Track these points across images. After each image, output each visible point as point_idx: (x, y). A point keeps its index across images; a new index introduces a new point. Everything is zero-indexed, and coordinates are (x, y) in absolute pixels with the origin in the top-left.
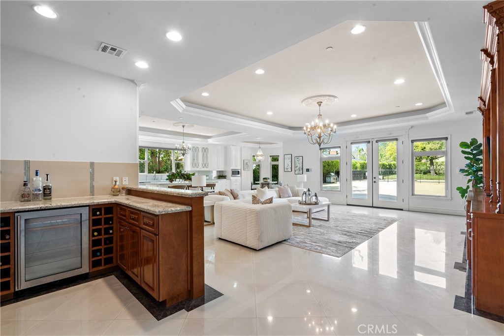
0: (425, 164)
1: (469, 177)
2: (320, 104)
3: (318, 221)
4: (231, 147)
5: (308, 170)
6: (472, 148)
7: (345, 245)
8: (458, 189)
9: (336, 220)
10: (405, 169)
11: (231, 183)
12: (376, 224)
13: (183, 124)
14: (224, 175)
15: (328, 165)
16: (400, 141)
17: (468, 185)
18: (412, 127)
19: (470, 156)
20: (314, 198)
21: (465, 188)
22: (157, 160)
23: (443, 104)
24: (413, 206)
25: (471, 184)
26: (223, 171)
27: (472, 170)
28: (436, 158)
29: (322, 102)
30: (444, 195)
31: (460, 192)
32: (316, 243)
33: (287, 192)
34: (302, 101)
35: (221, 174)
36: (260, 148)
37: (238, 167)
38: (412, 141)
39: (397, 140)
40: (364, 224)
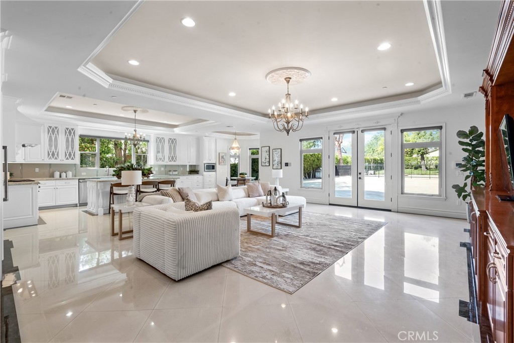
0: (416, 159)
1: (468, 173)
2: (288, 80)
3: (286, 228)
4: (204, 138)
5: (287, 164)
6: (471, 138)
7: (308, 269)
8: (455, 187)
9: (310, 225)
10: (393, 164)
11: (203, 179)
12: (357, 231)
13: (135, 109)
14: (196, 169)
15: (318, 159)
16: (388, 131)
17: (465, 182)
18: (401, 115)
19: (468, 147)
20: (281, 198)
21: (462, 185)
22: (123, 153)
23: (438, 84)
24: (403, 206)
25: (469, 181)
26: (195, 166)
27: (470, 164)
28: (427, 153)
29: (290, 78)
30: (437, 193)
31: (456, 191)
32: (269, 265)
33: (258, 190)
34: (266, 77)
35: (193, 169)
36: (236, 139)
37: (213, 161)
38: (401, 130)
39: (385, 129)
40: (342, 232)
